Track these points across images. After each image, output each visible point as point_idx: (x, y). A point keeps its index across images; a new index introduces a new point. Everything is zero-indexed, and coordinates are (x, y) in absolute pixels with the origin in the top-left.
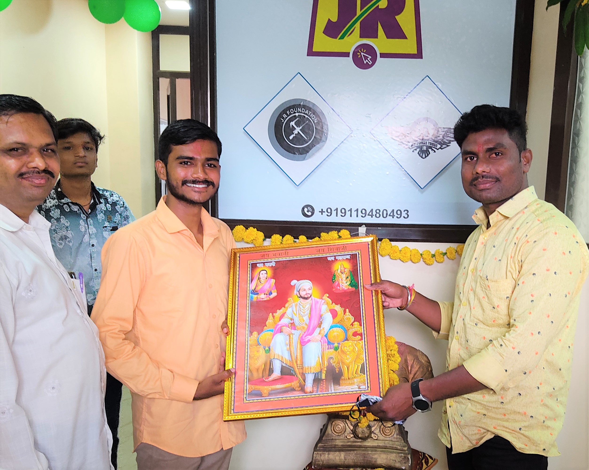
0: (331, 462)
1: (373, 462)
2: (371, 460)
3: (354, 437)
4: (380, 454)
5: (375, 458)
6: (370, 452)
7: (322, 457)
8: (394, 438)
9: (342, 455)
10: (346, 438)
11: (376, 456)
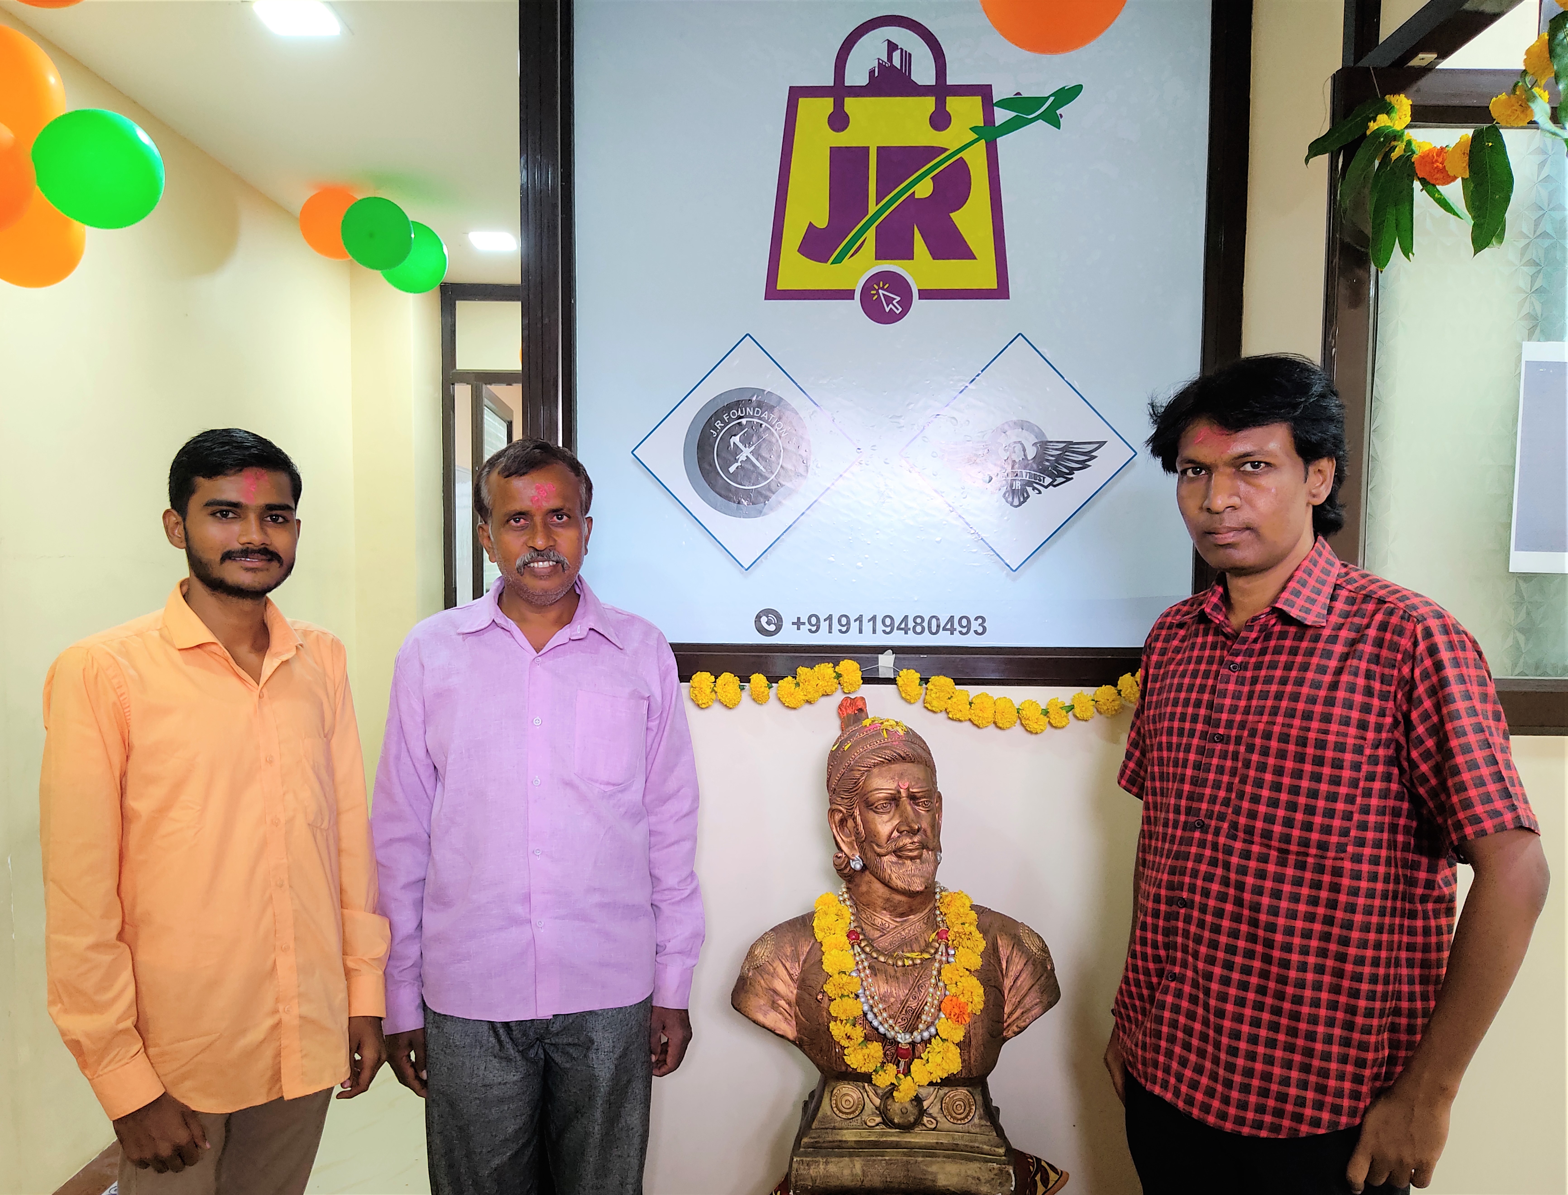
0: (834, 1182)
1: (929, 1183)
2: (923, 1177)
3: (884, 1123)
4: (944, 1162)
5: (932, 1173)
6: (920, 1159)
7: (811, 1171)
8: (975, 1125)
9: (858, 1165)
10: (865, 1126)
11: (934, 1168)
